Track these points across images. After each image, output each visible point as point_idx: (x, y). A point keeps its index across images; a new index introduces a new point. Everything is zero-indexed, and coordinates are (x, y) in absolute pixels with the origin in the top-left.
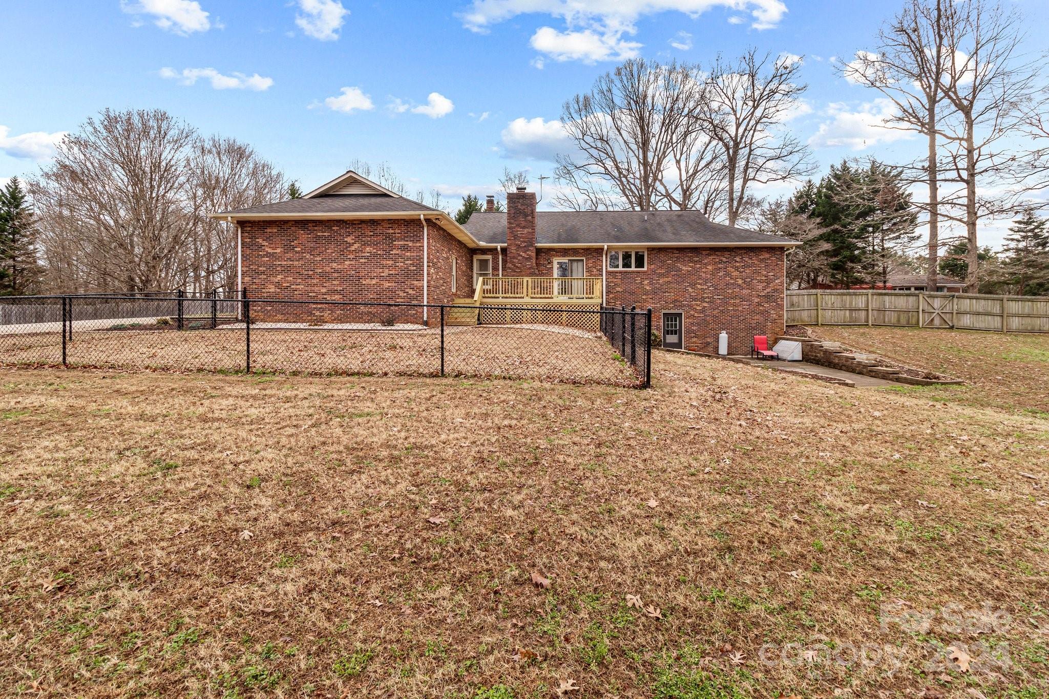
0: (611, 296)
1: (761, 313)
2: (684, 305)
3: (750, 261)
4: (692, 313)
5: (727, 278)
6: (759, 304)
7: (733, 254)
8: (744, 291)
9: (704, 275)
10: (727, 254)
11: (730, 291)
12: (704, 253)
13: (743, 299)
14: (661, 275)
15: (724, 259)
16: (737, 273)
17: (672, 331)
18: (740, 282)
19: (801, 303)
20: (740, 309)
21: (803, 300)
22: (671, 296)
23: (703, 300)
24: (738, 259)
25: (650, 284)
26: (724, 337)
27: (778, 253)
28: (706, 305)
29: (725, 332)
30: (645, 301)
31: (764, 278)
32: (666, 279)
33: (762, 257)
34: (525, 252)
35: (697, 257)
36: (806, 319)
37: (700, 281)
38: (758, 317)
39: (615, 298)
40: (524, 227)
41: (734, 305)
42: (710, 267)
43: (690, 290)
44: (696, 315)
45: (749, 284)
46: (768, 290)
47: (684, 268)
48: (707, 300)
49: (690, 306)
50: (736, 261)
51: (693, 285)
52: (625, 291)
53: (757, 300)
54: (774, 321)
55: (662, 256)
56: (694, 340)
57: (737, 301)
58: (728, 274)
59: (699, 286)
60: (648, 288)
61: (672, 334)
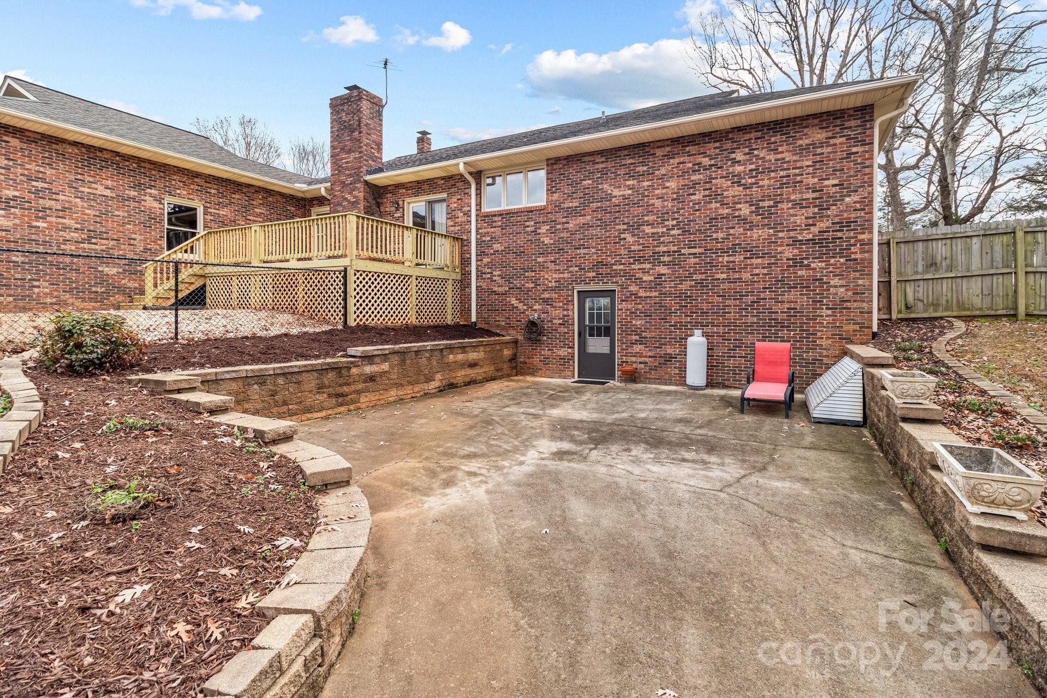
0: (486, 260)
1: (804, 285)
2: (617, 274)
3: (772, 157)
4: (633, 288)
5: (713, 205)
6: (797, 263)
7: (728, 145)
8: (756, 233)
9: (658, 203)
10: (712, 148)
11: (720, 235)
12: (659, 152)
13: (752, 252)
14: (572, 212)
15: (706, 161)
16: (738, 190)
17: (599, 328)
18: (745, 210)
19: (961, 258)
20: (746, 276)
21: (968, 250)
22: (591, 254)
23: (656, 258)
24: (739, 156)
25: (552, 232)
26: (697, 343)
27: (853, 123)
28: (663, 270)
29: (698, 332)
30: (543, 267)
31: (810, 195)
32: (581, 220)
33: (804, 142)
34: (350, 193)
35: (643, 164)
36: (977, 302)
37: (650, 218)
38: (793, 295)
39: (490, 265)
40: (350, 151)
41: (731, 267)
42: (672, 184)
43: (630, 239)
44: (642, 293)
45: (769, 214)
46: (823, 225)
47: (616, 192)
48: (666, 259)
49: (630, 276)
50: (735, 162)
51: (635, 228)
52: (507, 251)
53: (789, 252)
54: (840, 306)
55: (572, 171)
56: (638, 348)
57: (738, 258)
58: (715, 195)
59: (648, 230)
60: (547, 241)
61: (599, 335)
